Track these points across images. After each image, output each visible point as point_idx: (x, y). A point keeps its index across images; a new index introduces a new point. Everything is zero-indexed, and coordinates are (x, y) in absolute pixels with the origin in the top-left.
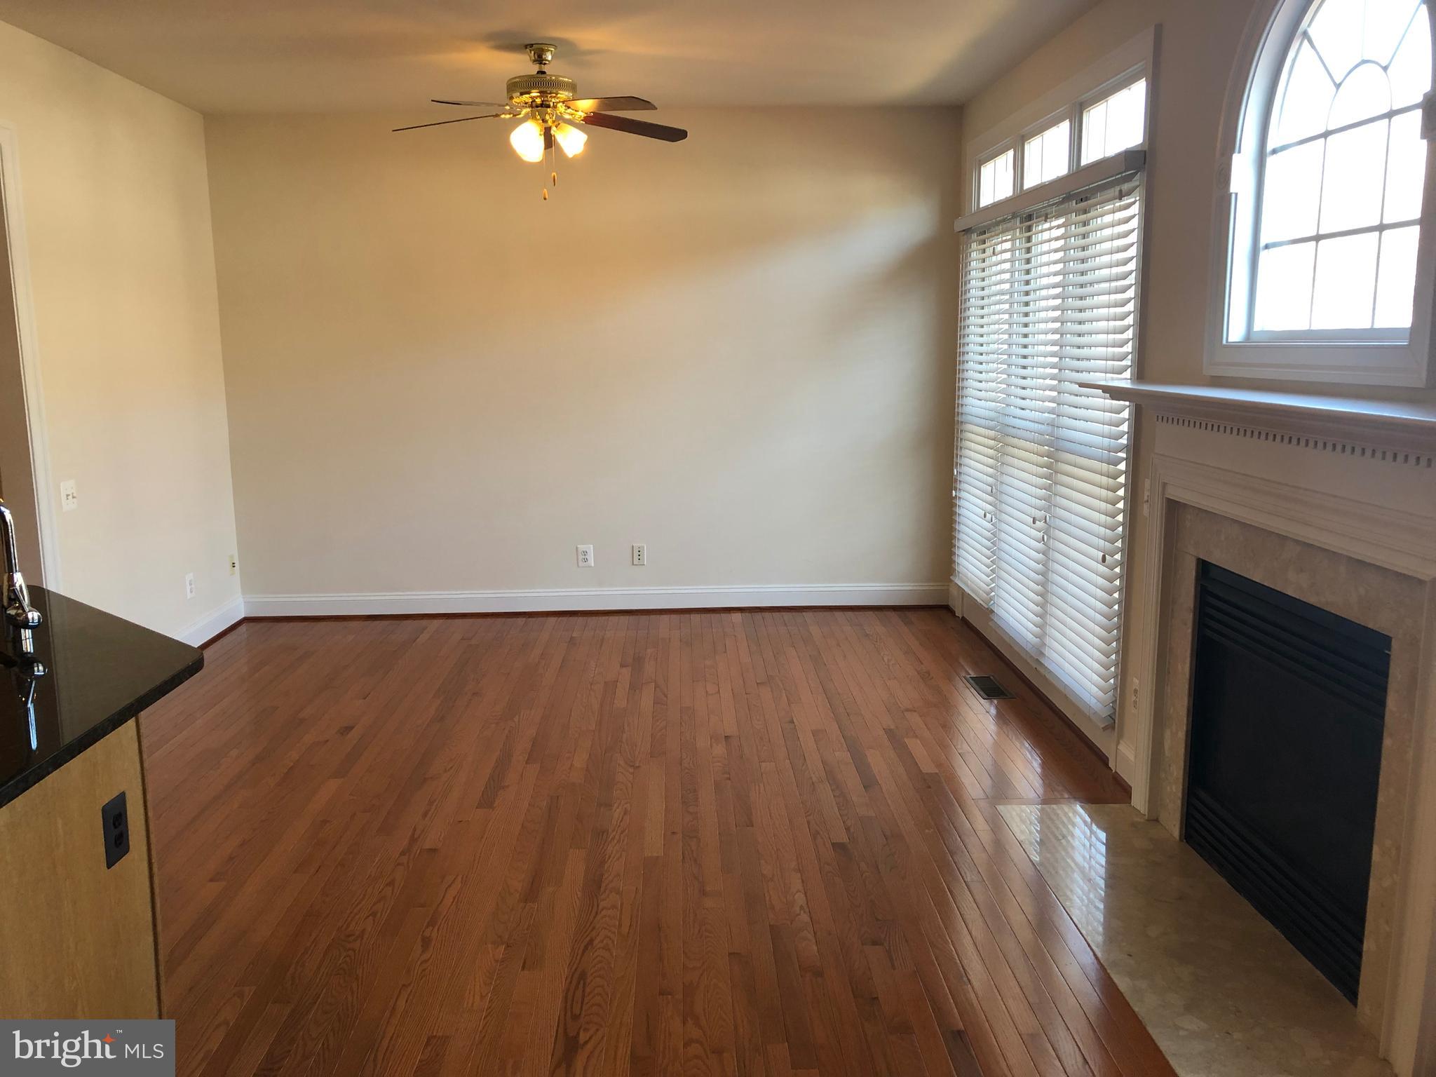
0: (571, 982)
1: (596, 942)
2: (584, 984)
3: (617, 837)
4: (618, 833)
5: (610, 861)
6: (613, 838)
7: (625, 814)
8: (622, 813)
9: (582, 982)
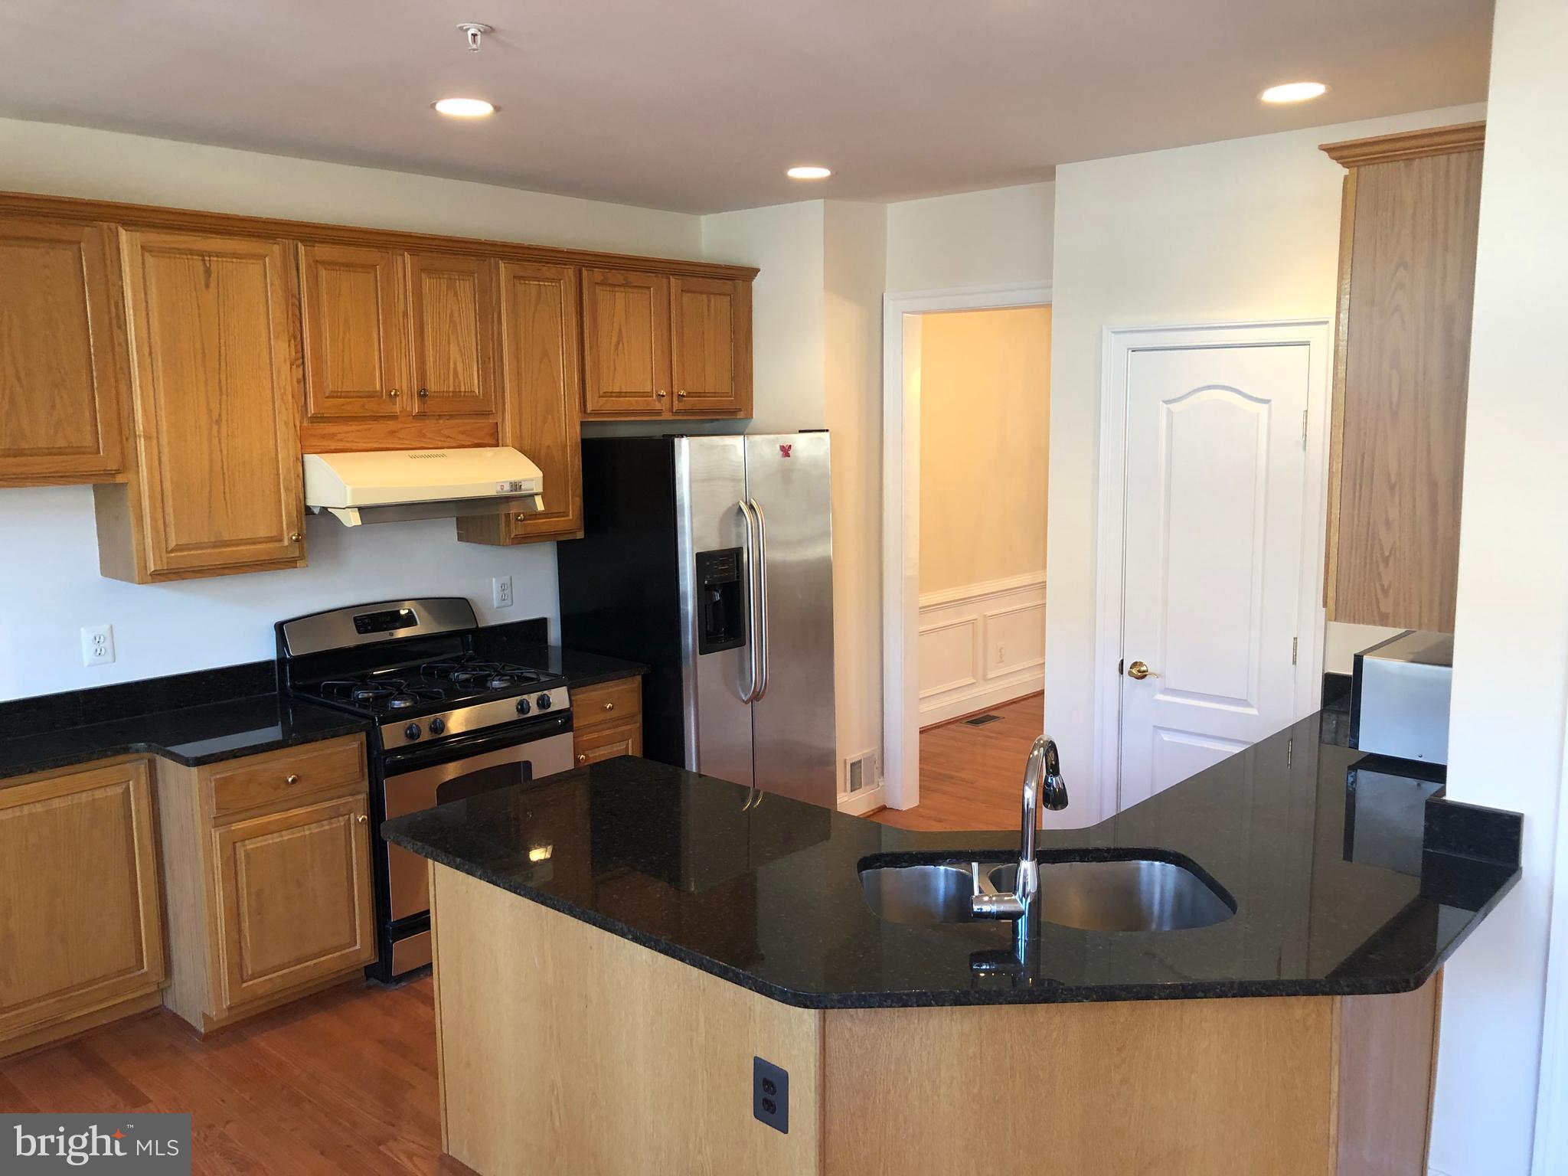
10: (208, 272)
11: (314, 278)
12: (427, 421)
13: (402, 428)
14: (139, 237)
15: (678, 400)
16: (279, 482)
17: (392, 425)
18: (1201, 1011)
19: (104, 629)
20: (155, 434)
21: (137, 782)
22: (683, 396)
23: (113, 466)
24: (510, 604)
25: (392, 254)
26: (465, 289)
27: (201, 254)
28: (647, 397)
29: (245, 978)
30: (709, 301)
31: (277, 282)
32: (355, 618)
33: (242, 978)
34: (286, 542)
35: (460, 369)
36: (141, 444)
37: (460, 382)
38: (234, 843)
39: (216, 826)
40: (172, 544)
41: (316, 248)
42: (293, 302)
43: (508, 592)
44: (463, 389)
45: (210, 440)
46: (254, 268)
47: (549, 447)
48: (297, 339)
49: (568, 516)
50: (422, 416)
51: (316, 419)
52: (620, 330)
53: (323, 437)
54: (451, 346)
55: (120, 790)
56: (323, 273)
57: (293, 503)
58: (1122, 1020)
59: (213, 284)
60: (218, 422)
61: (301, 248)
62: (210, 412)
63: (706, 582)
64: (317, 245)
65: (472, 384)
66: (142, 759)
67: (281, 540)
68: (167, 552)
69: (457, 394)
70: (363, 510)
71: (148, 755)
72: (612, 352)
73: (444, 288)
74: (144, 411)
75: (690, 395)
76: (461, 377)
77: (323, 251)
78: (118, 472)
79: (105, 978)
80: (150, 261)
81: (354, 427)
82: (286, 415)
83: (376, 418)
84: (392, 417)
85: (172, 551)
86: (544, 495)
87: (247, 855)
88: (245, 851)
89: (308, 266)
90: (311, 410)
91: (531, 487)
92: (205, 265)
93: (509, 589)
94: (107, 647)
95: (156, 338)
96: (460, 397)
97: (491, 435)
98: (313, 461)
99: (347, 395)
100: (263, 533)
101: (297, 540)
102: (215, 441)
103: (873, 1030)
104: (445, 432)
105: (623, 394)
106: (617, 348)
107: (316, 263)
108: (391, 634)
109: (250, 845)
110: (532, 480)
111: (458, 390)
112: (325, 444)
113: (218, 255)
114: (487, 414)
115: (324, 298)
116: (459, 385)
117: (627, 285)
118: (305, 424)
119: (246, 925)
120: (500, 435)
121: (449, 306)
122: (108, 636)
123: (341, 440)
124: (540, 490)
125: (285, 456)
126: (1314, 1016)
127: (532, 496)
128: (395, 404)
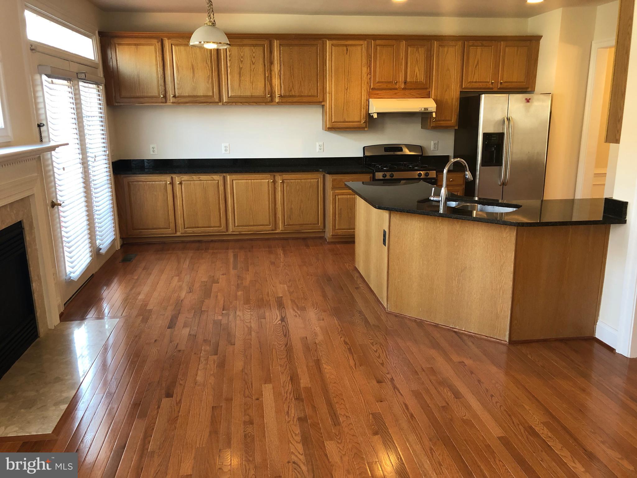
0: (288, 334)
1: (284, 346)
2: (284, 334)
3: (288, 395)
4: (288, 398)
5: (288, 381)
6: (290, 394)
7: (288, 412)
8: (290, 412)
9: (285, 334)
10: (347, 50)
11: (376, 49)
12: (407, 90)
13: (398, 92)
14: (331, 42)
15: (500, 84)
16: (361, 106)
17: (396, 91)
18: (478, 230)
19: (321, 143)
20: (331, 93)
21: (320, 180)
22: (502, 83)
23: (321, 100)
24: (437, 149)
25: (400, 42)
26: (422, 51)
27: (346, 45)
28: (487, 83)
29: (336, 229)
30: (518, 50)
31: (365, 52)
32: (385, 148)
33: (335, 229)
34: (362, 123)
35: (418, 75)
36: (328, 95)
37: (418, 78)
38: (335, 195)
39: (332, 190)
40: (333, 121)
41: (377, 42)
42: (369, 56)
43: (437, 146)
44: (418, 81)
45: (344, 95)
46: (359, 48)
47: (447, 99)
48: (370, 66)
49: (452, 121)
50: (404, 89)
51: (373, 89)
52: (478, 61)
53: (375, 94)
54: (416, 68)
55: (317, 180)
56: (378, 48)
57: (365, 112)
58: (458, 229)
59: (348, 53)
60: (347, 90)
61: (373, 41)
62: (345, 86)
63: (486, 143)
64: (377, 40)
65: (421, 79)
66: (322, 174)
67: (361, 122)
68: (332, 123)
69: (416, 82)
70: (378, 114)
71: (324, 173)
72: (474, 68)
73: (415, 50)
74: (329, 87)
75: (505, 82)
76: (418, 77)
77: (378, 42)
78: (322, 102)
79: (311, 224)
80: (333, 48)
81: (384, 91)
82: (365, 88)
83: (391, 89)
84: (396, 89)
85: (333, 123)
86: (436, 113)
87: (338, 199)
88: (338, 198)
89: (374, 46)
90: (372, 87)
91: (431, 110)
92: (346, 48)
93: (437, 145)
94: (322, 148)
95: (333, 68)
96: (417, 83)
97: (427, 95)
98: (371, 100)
99: (382, 82)
100: (356, 120)
101: (364, 122)
102: (346, 95)
103: (400, 222)
104: (412, 94)
105: (477, 82)
106: (476, 67)
107: (376, 46)
108: (394, 153)
109: (339, 197)
110: (432, 107)
111: (417, 81)
112: (375, 96)
113: (351, 45)
114: (426, 89)
115: (378, 55)
116: (417, 80)
117: (482, 45)
118: (370, 91)
119: (337, 216)
120: (430, 95)
121: (416, 56)
122: (322, 145)
123: (380, 95)
124: (435, 111)
125: (364, 98)
126: (509, 237)
127: (432, 112)
128: (397, 85)
